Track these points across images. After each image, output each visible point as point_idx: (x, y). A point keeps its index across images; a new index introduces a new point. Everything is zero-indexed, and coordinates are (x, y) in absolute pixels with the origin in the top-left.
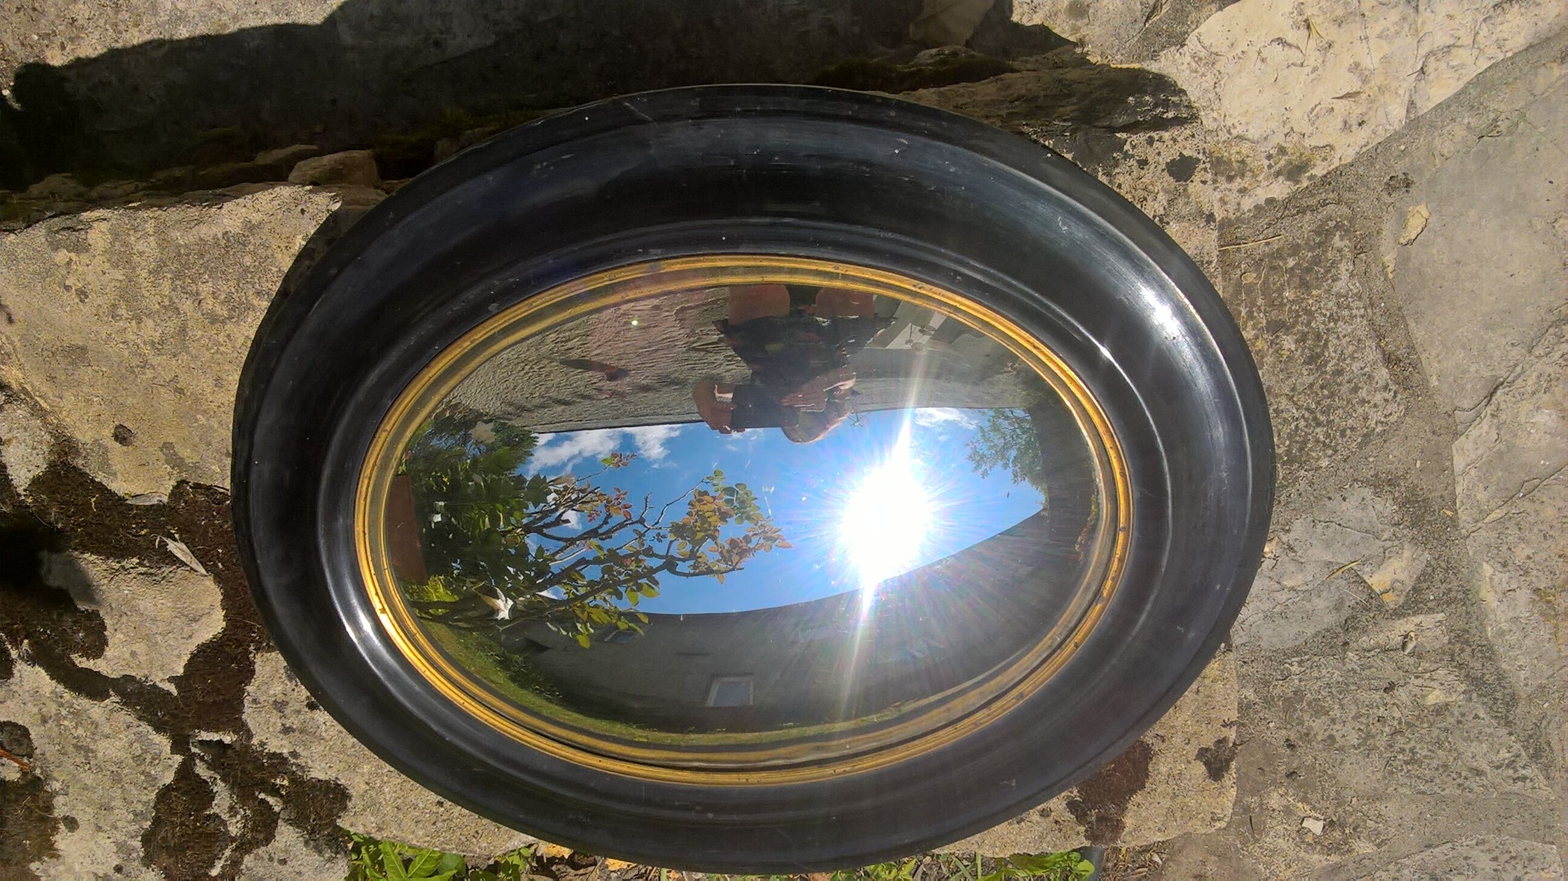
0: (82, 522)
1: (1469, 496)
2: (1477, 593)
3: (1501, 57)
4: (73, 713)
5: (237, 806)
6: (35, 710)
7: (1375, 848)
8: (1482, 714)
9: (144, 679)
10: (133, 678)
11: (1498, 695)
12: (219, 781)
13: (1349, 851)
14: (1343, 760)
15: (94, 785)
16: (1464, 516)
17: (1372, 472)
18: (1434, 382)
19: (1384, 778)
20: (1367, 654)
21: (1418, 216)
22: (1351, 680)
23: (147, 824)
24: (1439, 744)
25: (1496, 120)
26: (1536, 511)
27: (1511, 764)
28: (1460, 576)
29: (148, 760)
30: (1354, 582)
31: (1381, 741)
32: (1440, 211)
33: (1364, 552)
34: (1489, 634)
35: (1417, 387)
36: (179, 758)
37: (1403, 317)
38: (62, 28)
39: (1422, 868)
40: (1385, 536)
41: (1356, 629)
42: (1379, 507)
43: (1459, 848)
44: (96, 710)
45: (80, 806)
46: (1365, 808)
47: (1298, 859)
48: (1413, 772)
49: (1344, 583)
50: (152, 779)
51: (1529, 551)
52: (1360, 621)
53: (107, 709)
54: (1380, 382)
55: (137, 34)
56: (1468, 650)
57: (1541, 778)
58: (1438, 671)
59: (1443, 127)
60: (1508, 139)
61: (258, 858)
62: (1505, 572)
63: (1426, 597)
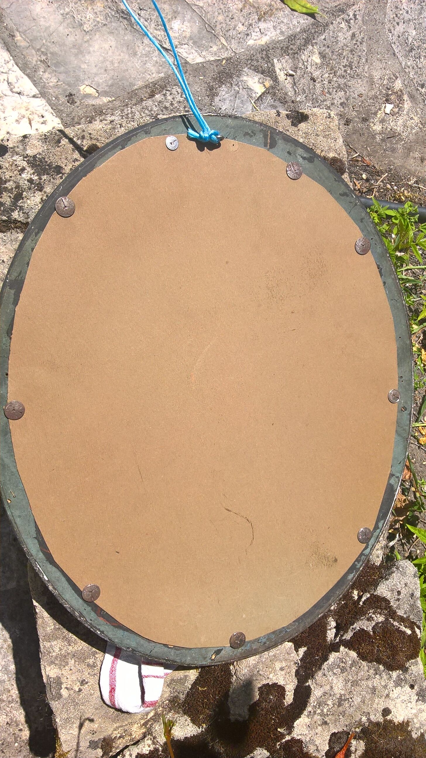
0: (213, 696)
1: (216, 54)
2: (262, 45)
3: (12, 62)
4: (319, 706)
5: (367, 616)
6: (320, 728)
7: (398, 79)
8: (323, 37)
9: (297, 665)
10: (297, 671)
11: (313, 31)
12: (354, 626)
13: (401, 91)
14: (353, 98)
15: (361, 696)
16: (225, 55)
17: (207, 98)
18: (162, 75)
19: (361, 78)
20: (297, 91)
21: (85, 89)
22: (311, 97)
23: (381, 667)
24: (340, 55)
25: (41, 61)
26: (220, 24)
27: (348, 22)
28: (254, 54)
29: (343, 665)
30: (261, 101)
31: (342, 81)
32: (83, 80)
33: (246, 97)
34: (282, 38)
35: (165, 82)
36: (342, 648)
37: (132, 91)
38: (11, 730)
39: (406, 56)
40: (237, 89)
41: (285, 98)
42: (224, 93)
43: (394, 40)
44: (316, 693)
45: (375, 706)
46: (377, 85)
47: (408, 114)
48: (356, 65)
49: (262, 106)
50: (354, 663)
51: (240, 25)
52: (281, 97)
53: (316, 687)
54: (162, 97)
55: (13, 691)
56: (291, 46)
57: (353, 7)
58: (303, 59)
59: (45, 83)
60: (49, 55)
61: (398, 607)
62: (251, 34)
63: (266, 67)
